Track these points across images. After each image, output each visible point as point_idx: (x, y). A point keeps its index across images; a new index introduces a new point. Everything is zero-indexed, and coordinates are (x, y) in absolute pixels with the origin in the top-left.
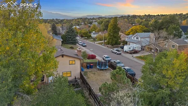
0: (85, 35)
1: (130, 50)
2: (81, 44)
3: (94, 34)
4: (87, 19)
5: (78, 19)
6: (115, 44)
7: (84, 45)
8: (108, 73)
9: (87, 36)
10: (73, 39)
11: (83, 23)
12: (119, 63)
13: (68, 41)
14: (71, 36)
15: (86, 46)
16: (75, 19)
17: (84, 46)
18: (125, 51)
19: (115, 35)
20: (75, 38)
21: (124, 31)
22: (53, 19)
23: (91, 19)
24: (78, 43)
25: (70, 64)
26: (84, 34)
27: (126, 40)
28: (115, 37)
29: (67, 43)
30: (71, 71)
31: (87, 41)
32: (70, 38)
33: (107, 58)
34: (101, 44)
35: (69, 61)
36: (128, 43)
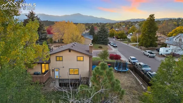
0: (120, 37)
1: (167, 53)
2: (112, 44)
3: (131, 35)
4: (130, 23)
5: (121, 22)
6: (149, 46)
7: (114, 45)
8: (125, 77)
9: (122, 37)
10: (104, 39)
11: (124, 26)
12: (145, 66)
13: (99, 40)
14: (102, 36)
15: (116, 47)
16: (117, 23)
17: (114, 47)
18: (160, 54)
19: (150, 35)
20: (106, 38)
21: (167, 33)
22: (97, 23)
23: (134, 22)
24: (110, 44)
25: (77, 61)
26: (119, 35)
27: (167, 41)
28: (150, 38)
29: (98, 43)
30: (79, 69)
31: (122, 43)
32: (101, 38)
33: (133, 59)
34: (135, 45)
35: (77, 57)
36: (168, 45)
